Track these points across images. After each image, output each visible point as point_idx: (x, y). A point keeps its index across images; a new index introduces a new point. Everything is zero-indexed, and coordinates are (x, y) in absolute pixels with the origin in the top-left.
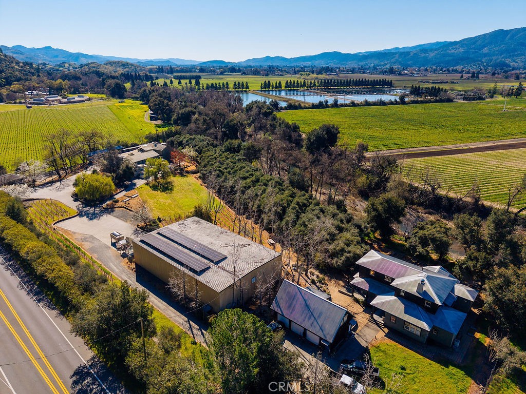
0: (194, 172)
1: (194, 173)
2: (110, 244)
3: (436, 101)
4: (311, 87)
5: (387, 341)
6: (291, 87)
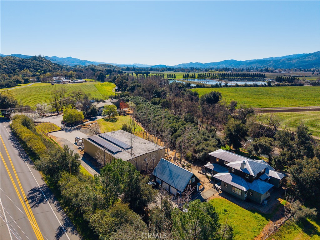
1: (131, 115)
2: (74, 143)
3: (292, 85)
4: (213, 77)
5: (221, 197)
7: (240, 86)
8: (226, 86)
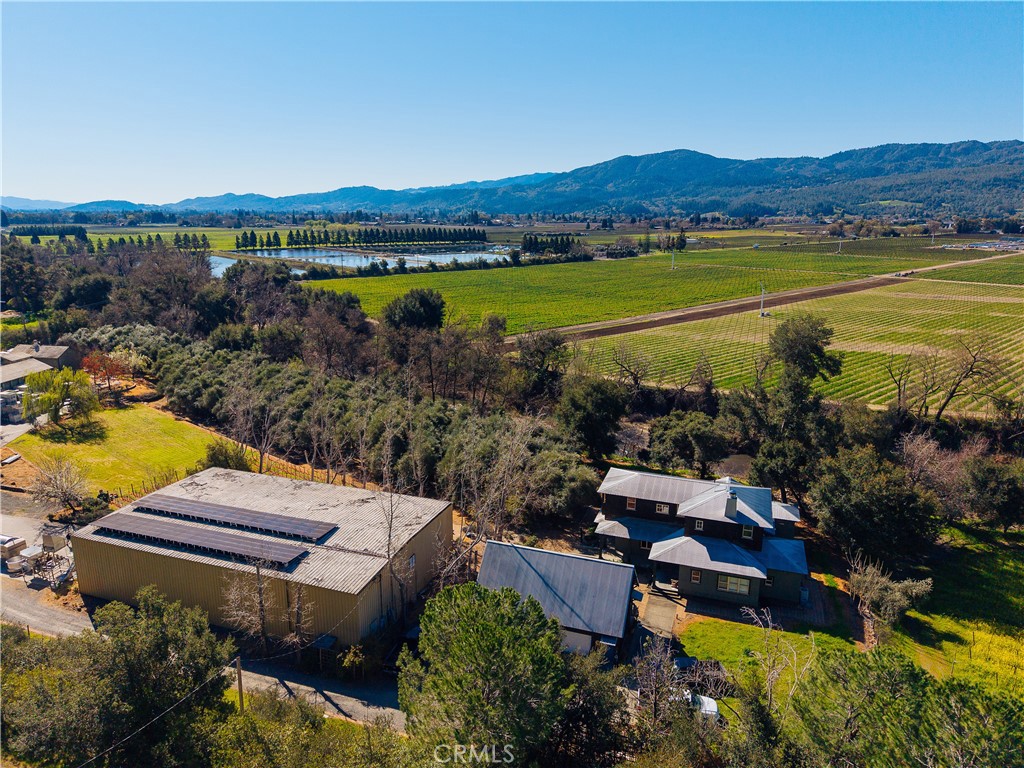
0: (149, 399)
1: (149, 401)
3: (568, 260)
4: (340, 243)
6: (300, 244)
7: (443, 269)
8: (402, 269)
